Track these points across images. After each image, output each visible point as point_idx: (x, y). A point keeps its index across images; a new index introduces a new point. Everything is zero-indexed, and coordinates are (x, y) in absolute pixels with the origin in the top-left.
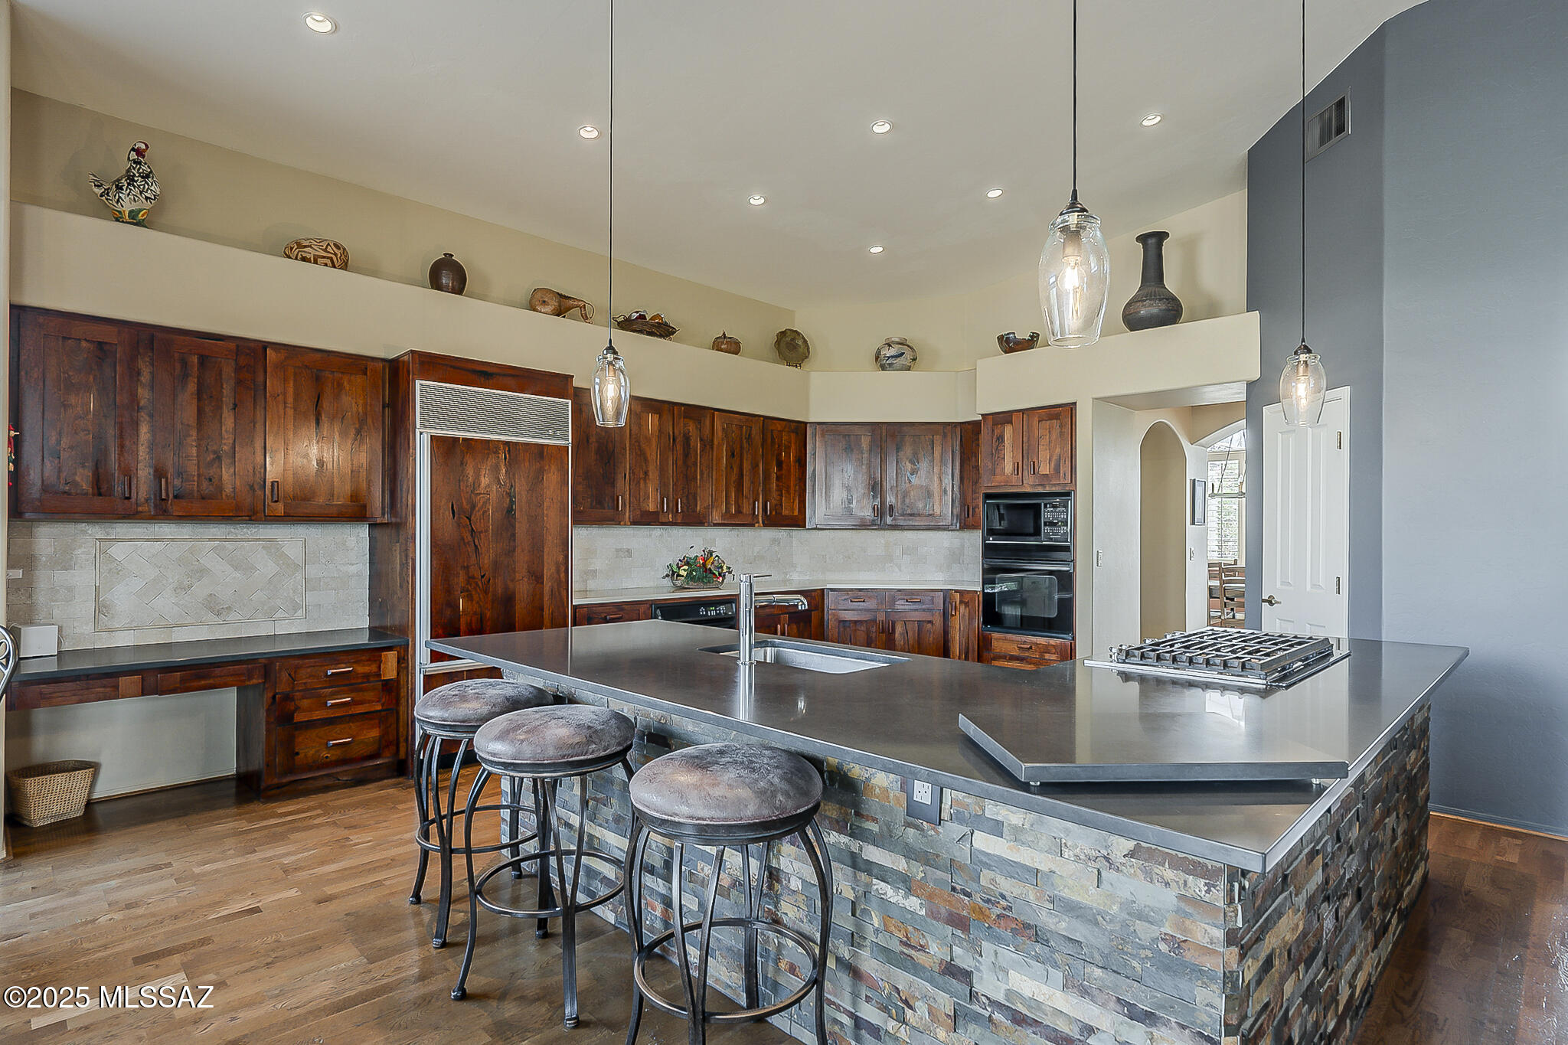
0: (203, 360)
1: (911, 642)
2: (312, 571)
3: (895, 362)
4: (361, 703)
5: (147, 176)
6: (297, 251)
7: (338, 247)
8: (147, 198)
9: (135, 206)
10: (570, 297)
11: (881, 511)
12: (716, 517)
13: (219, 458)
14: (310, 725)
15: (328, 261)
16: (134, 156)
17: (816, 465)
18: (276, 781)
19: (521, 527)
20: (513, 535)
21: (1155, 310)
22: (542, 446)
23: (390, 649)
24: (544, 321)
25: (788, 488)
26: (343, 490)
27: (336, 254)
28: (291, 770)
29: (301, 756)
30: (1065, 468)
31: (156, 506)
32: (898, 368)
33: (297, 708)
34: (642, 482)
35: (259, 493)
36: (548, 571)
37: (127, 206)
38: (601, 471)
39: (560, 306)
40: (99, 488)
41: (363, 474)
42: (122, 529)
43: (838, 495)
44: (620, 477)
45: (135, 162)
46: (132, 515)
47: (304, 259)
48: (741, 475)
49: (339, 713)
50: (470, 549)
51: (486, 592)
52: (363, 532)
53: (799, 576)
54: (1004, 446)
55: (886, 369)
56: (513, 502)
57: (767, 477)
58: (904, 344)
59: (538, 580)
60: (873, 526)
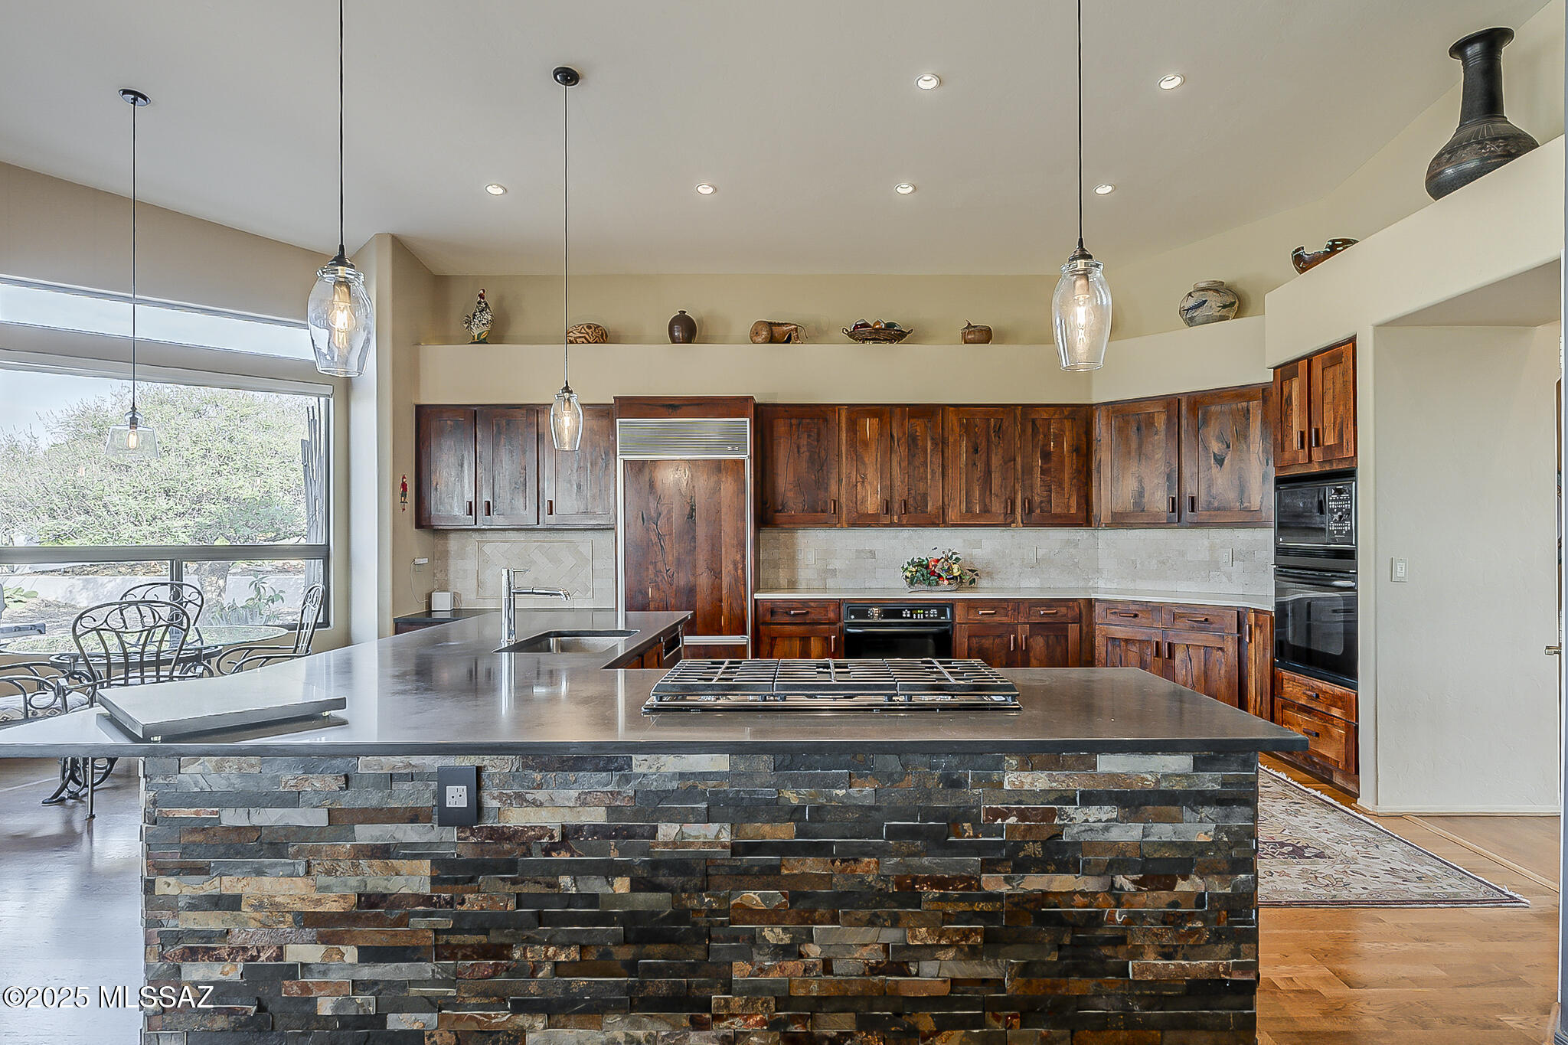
0: (508, 424)
1: (1195, 672)
2: (597, 563)
3: (1195, 314)
8: (483, 324)
9: (479, 331)
10: (782, 324)
11: (1175, 505)
13: (518, 487)
15: (583, 339)
16: (479, 299)
19: (702, 531)
20: (694, 538)
22: (720, 461)
25: (1061, 486)
26: (594, 505)
27: (588, 333)
30: (1348, 435)
32: (1201, 321)
34: (859, 485)
36: (727, 568)
37: (475, 331)
38: (813, 477)
39: (772, 334)
42: (489, 534)
43: (1128, 486)
44: (834, 483)
45: (479, 302)
48: (988, 472)
50: (657, 548)
51: (670, 584)
53: (1106, 584)
54: (1292, 410)
55: (1191, 322)
56: (693, 510)
57: (1028, 471)
58: (1217, 288)
59: (716, 573)
60: (1168, 524)
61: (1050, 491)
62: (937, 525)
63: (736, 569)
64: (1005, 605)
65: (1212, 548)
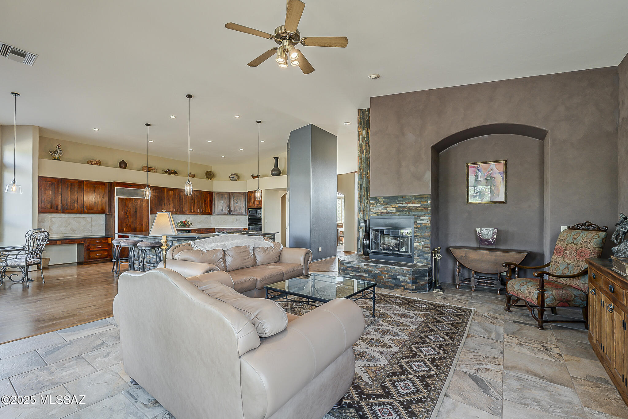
0: (71, 185)
2: (93, 223)
4: (103, 247)
5: (61, 151)
6: (90, 162)
7: (99, 161)
8: (60, 155)
9: (58, 156)
10: (152, 168)
11: (229, 211)
12: (188, 212)
13: (74, 202)
14: (93, 251)
16: (58, 147)
17: (215, 201)
18: (86, 261)
19: (138, 215)
20: (136, 216)
21: (276, 173)
22: (143, 199)
23: (109, 238)
24: (145, 173)
25: (207, 207)
26: (100, 208)
27: (98, 163)
28: (89, 259)
29: (91, 256)
30: (261, 203)
31: (62, 211)
32: (234, 180)
33: (91, 248)
34: (169, 205)
35: (82, 208)
36: (144, 223)
37: (56, 156)
38: (159, 203)
39: (149, 169)
40: (52, 208)
41: (104, 204)
42: (54, 215)
43: (220, 208)
44: (163, 204)
45: (58, 148)
46: (57, 212)
47: (92, 164)
48: (195, 204)
49: (99, 249)
50: (127, 219)
51: (130, 227)
52: (104, 215)
53: (213, 226)
54: (251, 198)
55: (231, 180)
56: (136, 210)
57: (202, 204)
58: (236, 175)
59: (142, 225)
60: (228, 214)
61: (206, 208)
62: (184, 214)
63: (147, 223)
64: (200, 230)
65: (233, 219)
